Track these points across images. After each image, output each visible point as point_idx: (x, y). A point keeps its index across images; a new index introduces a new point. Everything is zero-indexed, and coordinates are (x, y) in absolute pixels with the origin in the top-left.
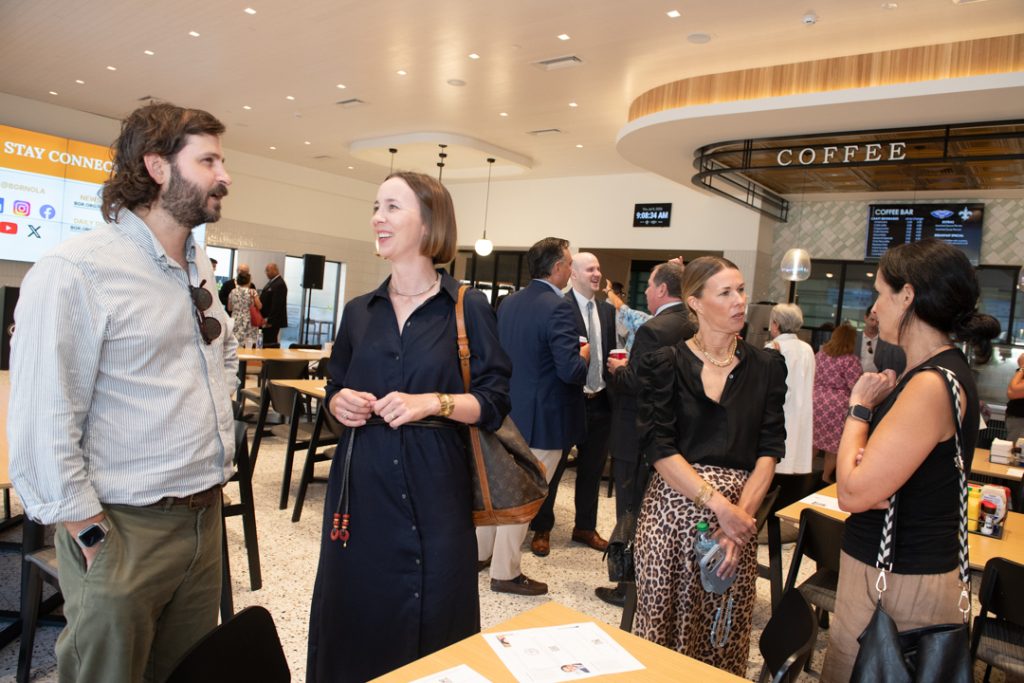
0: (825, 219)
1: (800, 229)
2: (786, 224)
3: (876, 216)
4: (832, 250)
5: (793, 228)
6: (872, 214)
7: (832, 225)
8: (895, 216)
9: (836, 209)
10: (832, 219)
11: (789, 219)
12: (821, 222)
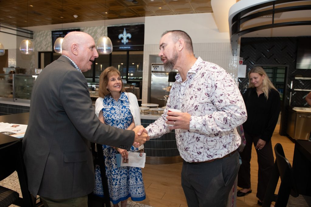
0: (43, 37)
1: (37, 41)
2: (33, 39)
3: (54, 35)
4: (45, 48)
5: (35, 41)
6: (52, 35)
7: (45, 38)
8: (58, 35)
9: (45, 33)
10: (44, 37)
11: (34, 38)
12: (42, 38)
